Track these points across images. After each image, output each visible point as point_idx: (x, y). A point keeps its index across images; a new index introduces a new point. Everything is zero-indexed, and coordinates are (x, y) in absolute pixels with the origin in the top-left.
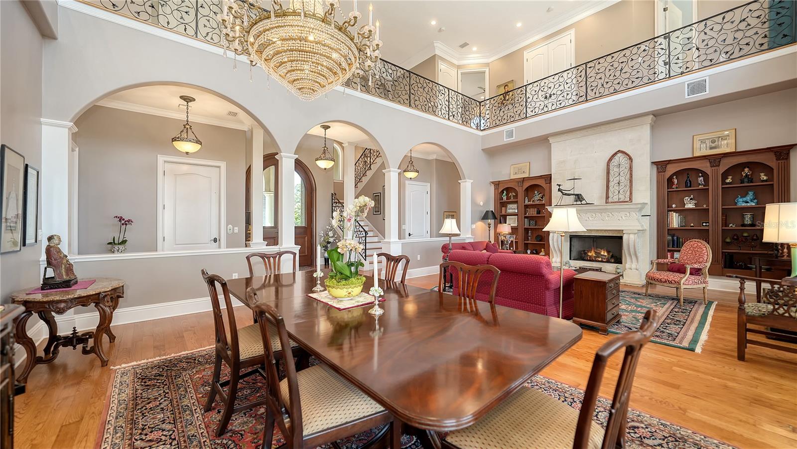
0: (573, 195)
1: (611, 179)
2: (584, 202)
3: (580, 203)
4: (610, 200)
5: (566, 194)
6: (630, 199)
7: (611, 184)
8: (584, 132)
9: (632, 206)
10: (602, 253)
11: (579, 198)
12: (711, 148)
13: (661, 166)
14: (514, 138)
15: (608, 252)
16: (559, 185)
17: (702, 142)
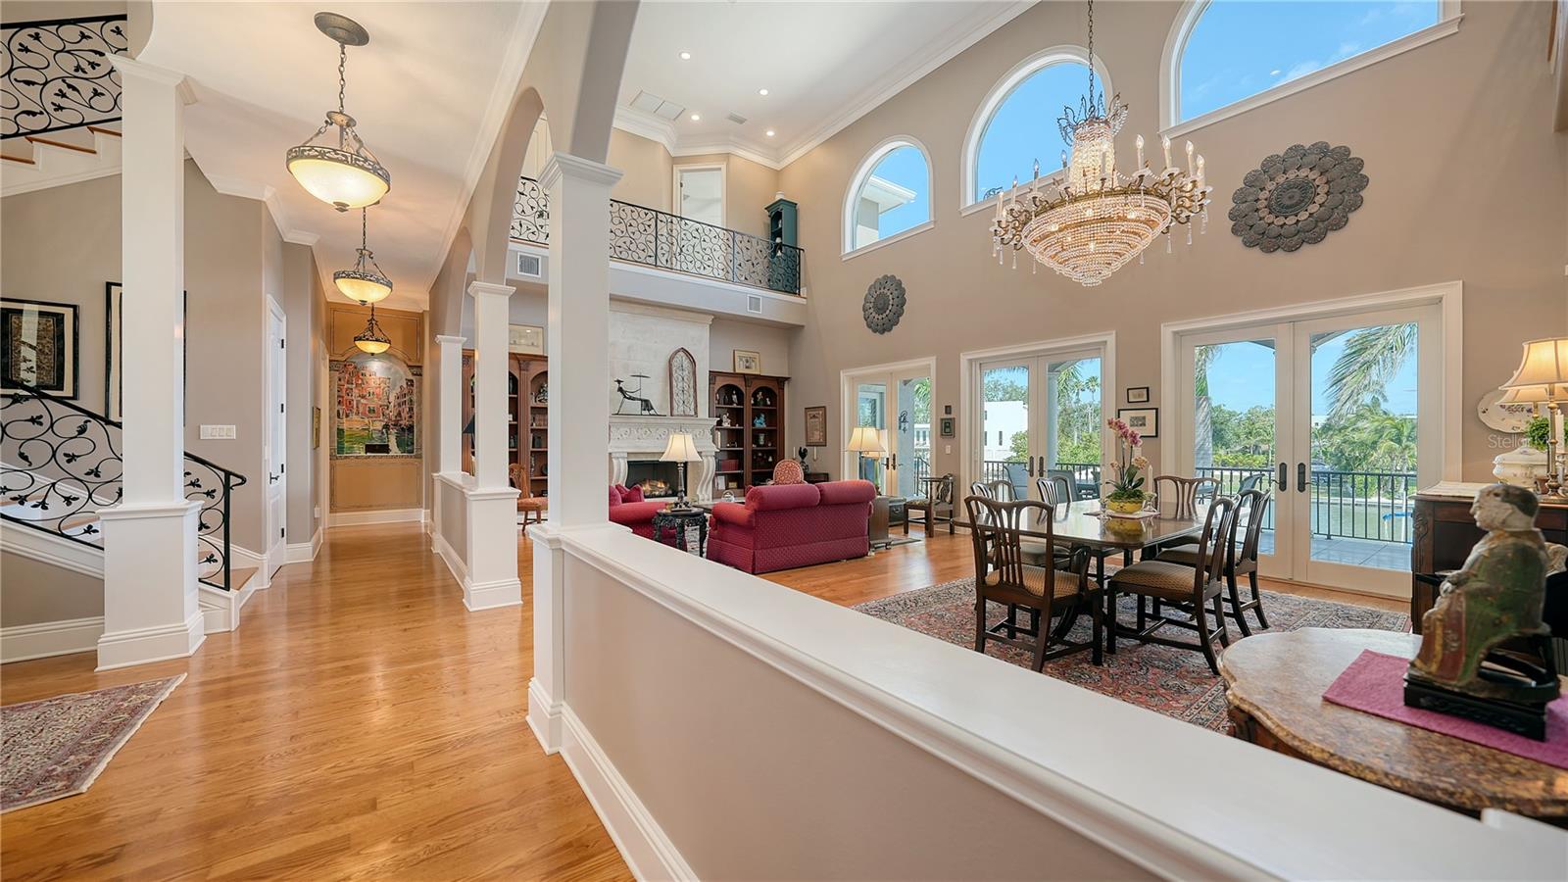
0: (638, 399)
1: (674, 383)
2: (652, 412)
3: (647, 412)
4: (675, 412)
5: (630, 398)
6: (696, 413)
7: (675, 389)
8: (639, 309)
9: (697, 422)
10: (659, 486)
11: (646, 405)
12: (747, 367)
13: (713, 375)
14: (539, 276)
15: (665, 483)
16: (619, 382)
17: (741, 358)
